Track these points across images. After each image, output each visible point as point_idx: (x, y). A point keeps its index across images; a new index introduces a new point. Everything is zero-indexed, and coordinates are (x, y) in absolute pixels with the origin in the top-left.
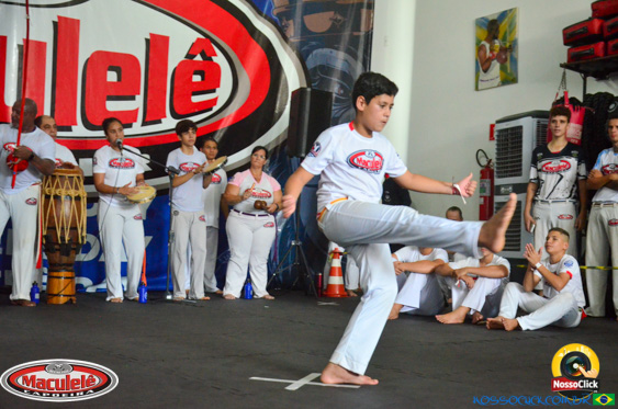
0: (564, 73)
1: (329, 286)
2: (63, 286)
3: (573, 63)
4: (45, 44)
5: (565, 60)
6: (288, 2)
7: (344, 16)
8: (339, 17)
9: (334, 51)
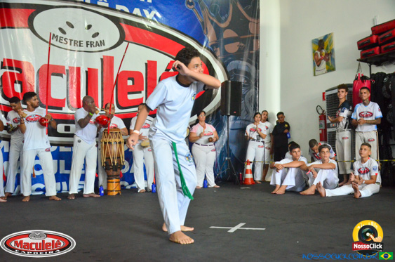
0: (359, 64)
1: (246, 179)
2: (114, 187)
3: (364, 59)
4: (97, 70)
5: (359, 57)
6: (216, 39)
7: (245, 43)
8: (242, 45)
9: (240, 61)
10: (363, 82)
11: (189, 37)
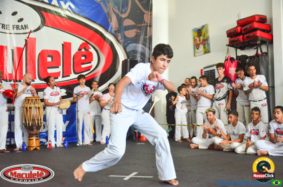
0: (228, 48)
3: (231, 44)
5: (228, 43)
7: (140, 30)
8: (139, 31)
9: (137, 44)
10: (232, 62)
11: (97, 24)
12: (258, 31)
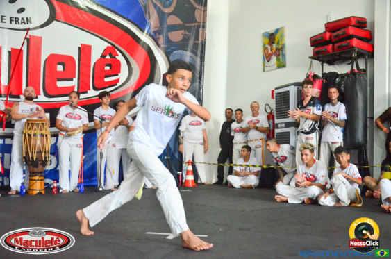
0: (311, 62)
1: (186, 181)
4: (22, 51)
6: (159, 25)
7: (190, 32)
8: (187, 33)
9: (185, 52)
11: (129, 20)
12: (355, 39)
